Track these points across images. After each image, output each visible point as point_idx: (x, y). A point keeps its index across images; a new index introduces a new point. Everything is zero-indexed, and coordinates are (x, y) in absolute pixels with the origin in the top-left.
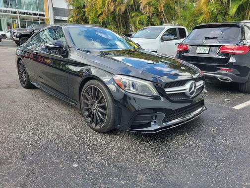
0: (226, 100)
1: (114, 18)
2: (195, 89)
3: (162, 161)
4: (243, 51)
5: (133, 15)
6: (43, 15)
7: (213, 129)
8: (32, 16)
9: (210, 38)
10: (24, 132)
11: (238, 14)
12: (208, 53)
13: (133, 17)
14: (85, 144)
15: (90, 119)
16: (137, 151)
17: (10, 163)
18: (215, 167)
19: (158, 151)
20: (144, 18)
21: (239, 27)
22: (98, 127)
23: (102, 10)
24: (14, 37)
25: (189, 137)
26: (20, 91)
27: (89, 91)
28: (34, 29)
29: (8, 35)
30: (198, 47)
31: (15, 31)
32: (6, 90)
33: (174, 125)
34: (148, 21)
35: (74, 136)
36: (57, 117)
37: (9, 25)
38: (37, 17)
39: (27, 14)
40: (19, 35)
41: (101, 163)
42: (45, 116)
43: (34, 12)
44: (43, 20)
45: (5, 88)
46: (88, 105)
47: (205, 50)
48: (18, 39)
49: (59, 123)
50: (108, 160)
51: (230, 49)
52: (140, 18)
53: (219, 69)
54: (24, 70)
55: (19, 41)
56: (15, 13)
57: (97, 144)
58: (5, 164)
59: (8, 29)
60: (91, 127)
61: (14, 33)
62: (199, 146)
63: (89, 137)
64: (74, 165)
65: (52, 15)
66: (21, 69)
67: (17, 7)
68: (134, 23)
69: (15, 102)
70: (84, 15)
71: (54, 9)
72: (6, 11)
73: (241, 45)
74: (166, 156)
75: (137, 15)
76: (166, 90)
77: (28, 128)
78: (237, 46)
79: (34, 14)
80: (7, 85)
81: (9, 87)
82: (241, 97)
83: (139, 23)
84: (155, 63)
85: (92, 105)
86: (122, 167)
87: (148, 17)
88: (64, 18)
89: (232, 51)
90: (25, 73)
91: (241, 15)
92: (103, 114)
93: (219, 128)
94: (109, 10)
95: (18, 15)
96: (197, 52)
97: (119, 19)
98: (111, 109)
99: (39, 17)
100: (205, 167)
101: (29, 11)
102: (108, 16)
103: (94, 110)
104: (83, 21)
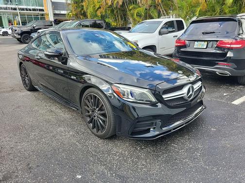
0: (225, 94)
1: (112, 11)
2: (193, 92)
3: (163, 168)
4: (240, 46)
5: (130, 8)
6: (42, 10)
7: (212, 129)
8: (32, 12)
9: (207, 33)
10: (28, 142)
11: (235, 3)
12: (206, 48)
13: (131, 9)
14: (88, 152)
15: (91, 125)
16: (138, 157)
17: (17, 176)
18: (215, 172)
19: (158, 156)
20: (141, 10)
21: (235, 21)
22: (100, 133)
23: (100, 3)
24: (15, 35)
25: (189, 139)
26: (23, 94)
27: (89, 98)
28: (35, 26)
29: (10, 32)
30: (196, 42)
31: (17, 29)
32: (10, 94)
33: (174, 129)
34: (146, 14)
35: (77, 143)
36: (60, 122)
37: (10, 22)
38: (37, 12)
39: (27, 10)
40: (20, 32)
41: (103, 173)
42: (48, 121)
43: (34, 7)
44: (42, 15)
45: (9, 92)
46: (89, 112)
47: (203, 45)
48: (20, 37)
49: (62, 129)
50: (110, 169)
51: (228, 43)
52: (138, 11)
53: (218, 64)
54: (26, 74)
55: (21, 38)
56: (15, 9)
57: (99, 152)
58: (11, 178)
59: (9, 25)
60: (93, 133)
61: (16, 30)
62: (198, 149)
63: (91, 144)
64: (77, 176)
65: (51, 9)
66: (23, 72)
67: (17, 3)
68: (132, 16)
69: (19, 107)
70: (83, 9)
71: (53, 3)
72: (6, 9)
73: (239, 40)
74: (167, 162)
75: (134, 8)
76: (164, 96)
77: (32, 137)
78: (234, 41)
79: (34, 10)
80: (10, 87)
81: (13, 90)
82: (240, 90)
83: (137, 15)
84: (153, 65)
85: (93, 111)
86: (123, 177)
87: (146, 9)
88: (63, 12)
89: (229, 46)
90: (27, 76)
91: (239, 4)
92: (104, 122)
93: (219, 127)
94: (107, 4)
95: (18, 11)
96: (195, 47)
97: (117, 12)
98: (112, 117)
99: (38, 12)
100: (204, 173)
101: (29, 7)
102: (106, 10)
103: (95, 116)
104: (82, 15)
